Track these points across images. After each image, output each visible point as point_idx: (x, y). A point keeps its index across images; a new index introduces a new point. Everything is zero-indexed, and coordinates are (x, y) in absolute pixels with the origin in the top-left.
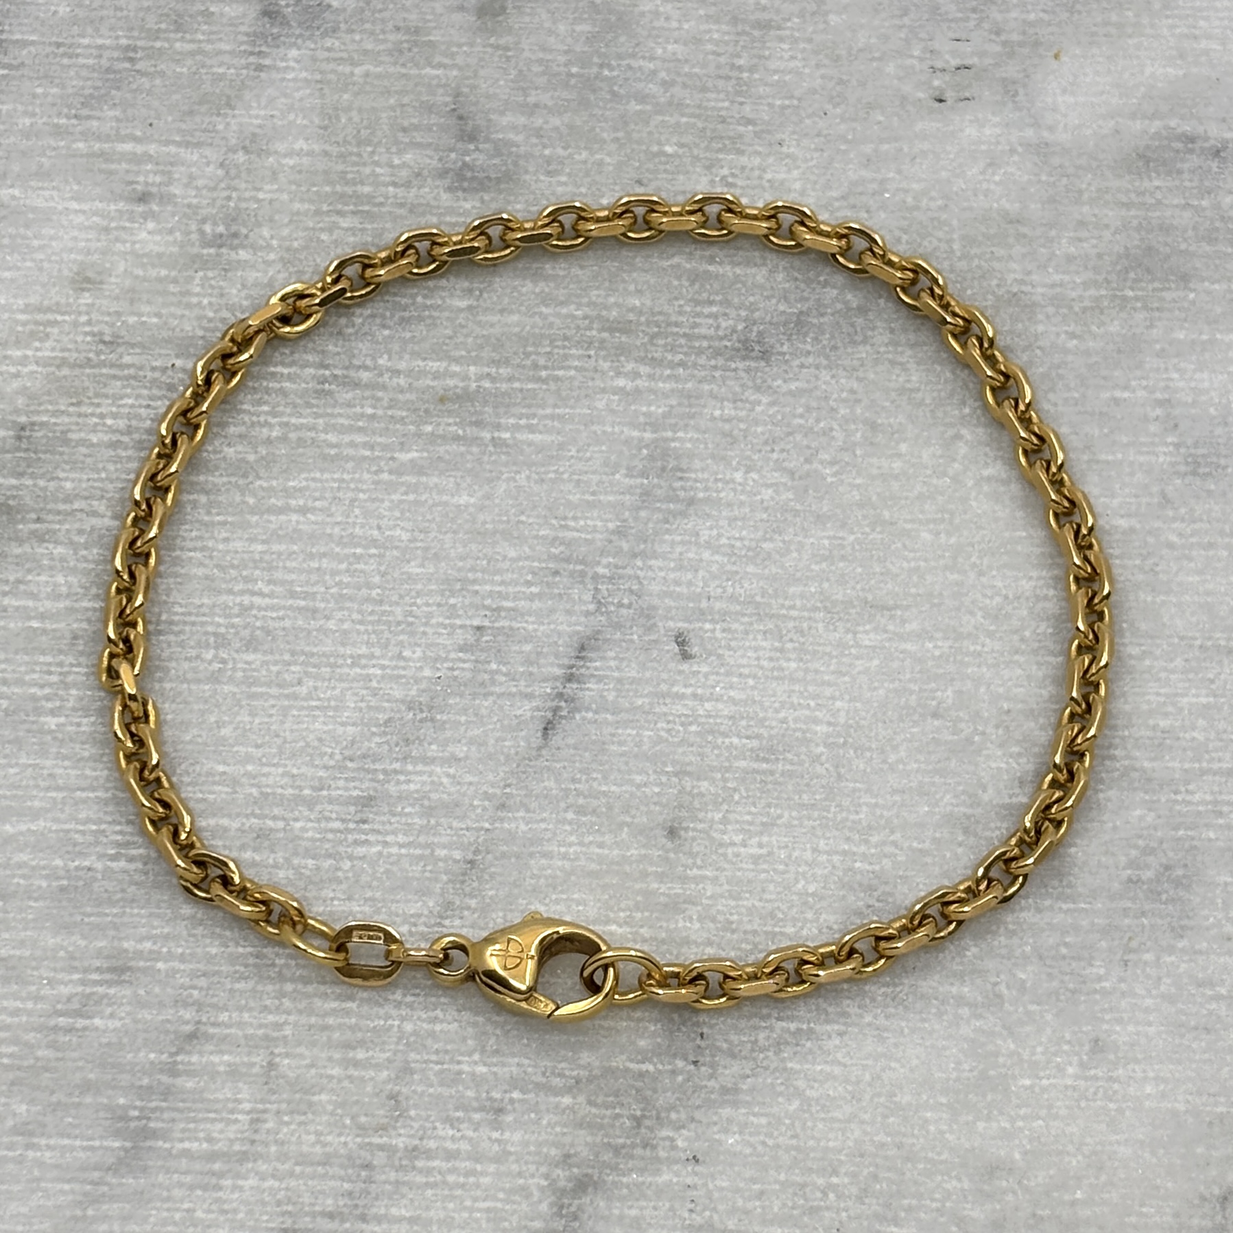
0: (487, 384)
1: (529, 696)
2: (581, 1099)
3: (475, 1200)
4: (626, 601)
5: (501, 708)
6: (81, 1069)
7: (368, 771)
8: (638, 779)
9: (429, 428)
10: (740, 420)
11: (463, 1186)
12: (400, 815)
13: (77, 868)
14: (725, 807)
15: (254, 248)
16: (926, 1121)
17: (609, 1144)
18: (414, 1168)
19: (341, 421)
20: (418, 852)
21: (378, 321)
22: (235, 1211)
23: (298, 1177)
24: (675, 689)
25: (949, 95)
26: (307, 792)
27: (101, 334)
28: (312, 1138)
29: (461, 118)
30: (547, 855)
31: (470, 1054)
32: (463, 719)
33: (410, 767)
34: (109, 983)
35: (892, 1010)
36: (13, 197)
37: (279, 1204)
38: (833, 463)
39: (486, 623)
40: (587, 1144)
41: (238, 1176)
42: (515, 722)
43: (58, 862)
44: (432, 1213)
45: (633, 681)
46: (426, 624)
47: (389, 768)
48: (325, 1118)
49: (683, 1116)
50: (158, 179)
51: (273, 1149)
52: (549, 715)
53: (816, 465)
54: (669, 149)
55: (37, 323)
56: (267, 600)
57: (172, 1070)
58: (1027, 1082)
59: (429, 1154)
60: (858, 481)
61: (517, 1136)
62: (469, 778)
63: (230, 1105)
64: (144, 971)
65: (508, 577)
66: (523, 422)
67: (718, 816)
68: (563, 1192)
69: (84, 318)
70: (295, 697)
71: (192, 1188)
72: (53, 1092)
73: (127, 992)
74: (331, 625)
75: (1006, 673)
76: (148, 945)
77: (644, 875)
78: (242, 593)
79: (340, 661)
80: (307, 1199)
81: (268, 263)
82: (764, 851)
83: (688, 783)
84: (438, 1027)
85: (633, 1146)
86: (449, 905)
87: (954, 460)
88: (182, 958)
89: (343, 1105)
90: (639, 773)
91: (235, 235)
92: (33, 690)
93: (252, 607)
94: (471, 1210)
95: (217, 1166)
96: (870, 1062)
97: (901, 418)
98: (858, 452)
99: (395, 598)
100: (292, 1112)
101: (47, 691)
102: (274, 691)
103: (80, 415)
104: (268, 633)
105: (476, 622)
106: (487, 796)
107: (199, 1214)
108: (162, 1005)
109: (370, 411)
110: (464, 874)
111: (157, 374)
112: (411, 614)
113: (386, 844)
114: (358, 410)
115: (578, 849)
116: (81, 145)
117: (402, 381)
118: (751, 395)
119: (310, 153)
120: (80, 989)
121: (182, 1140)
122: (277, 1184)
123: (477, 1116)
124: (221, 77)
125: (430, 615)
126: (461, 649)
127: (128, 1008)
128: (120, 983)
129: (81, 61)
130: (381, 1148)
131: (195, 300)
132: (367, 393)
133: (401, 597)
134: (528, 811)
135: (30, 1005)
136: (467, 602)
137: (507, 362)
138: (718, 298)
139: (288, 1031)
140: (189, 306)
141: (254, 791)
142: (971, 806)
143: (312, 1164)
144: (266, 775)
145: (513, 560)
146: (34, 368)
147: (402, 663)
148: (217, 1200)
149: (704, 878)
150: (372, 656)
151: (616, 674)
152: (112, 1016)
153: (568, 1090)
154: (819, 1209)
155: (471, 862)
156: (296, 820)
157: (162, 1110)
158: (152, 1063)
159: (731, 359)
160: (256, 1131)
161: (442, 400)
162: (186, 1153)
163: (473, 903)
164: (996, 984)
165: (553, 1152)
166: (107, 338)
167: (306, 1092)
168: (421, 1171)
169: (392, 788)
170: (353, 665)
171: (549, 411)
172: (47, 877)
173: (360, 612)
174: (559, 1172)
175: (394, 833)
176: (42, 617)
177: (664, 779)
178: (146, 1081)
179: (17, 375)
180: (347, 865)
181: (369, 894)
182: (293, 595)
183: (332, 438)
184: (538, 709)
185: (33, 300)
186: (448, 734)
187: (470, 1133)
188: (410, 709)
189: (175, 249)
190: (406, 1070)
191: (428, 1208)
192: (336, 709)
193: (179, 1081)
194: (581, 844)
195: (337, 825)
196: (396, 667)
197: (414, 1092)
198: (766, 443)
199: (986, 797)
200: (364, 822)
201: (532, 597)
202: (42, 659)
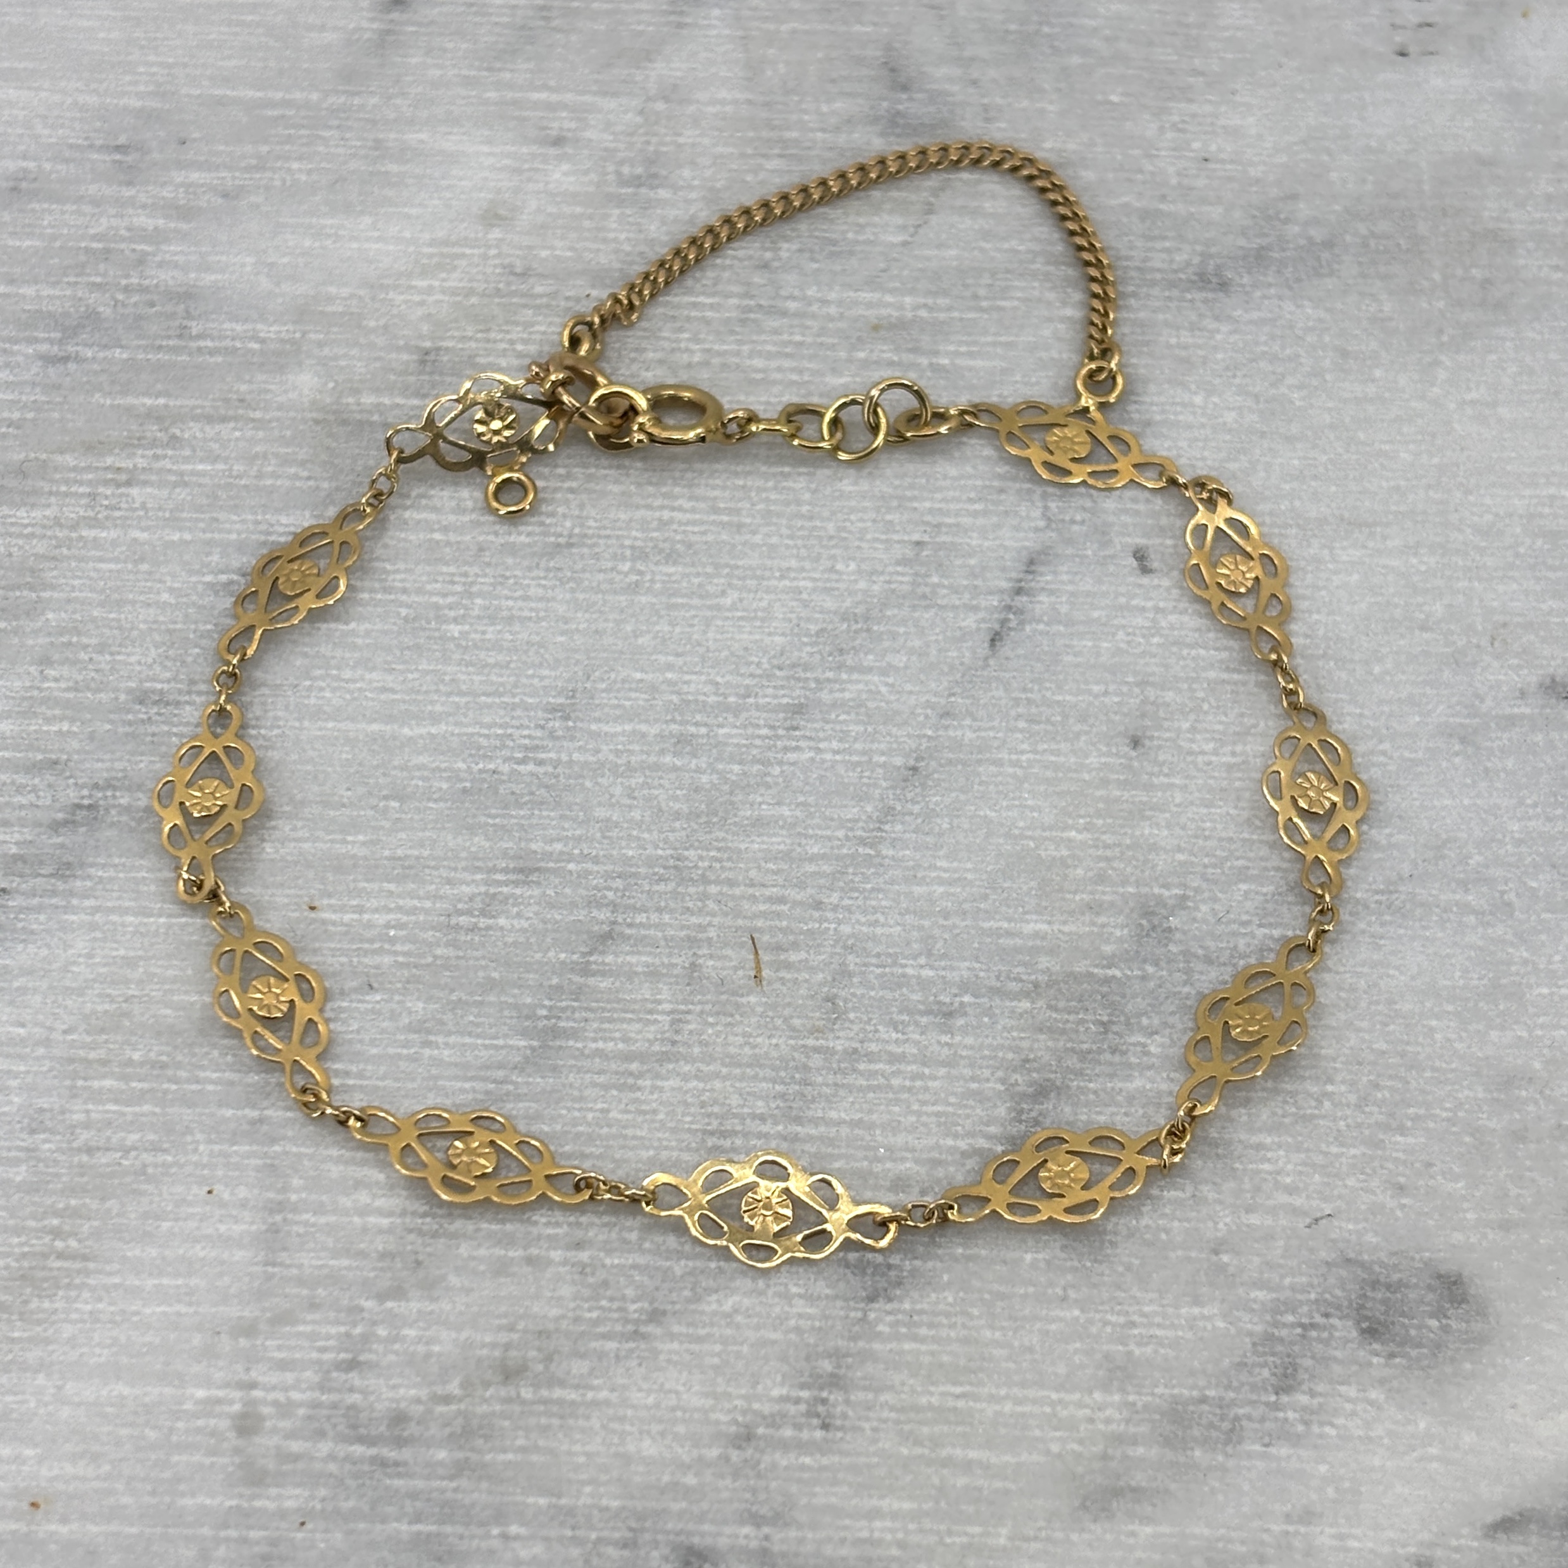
0: (923, 313)
1: (975, 609)
2: (1040, 1003)
3: (923, 1103)
4: (1078, 518)
5: (944, 620)
6: (485, 968)
7: (799, 679)
8: (1096, 689)
9: (861, 355)
10: (1200, 347)
11: (910, 1090)
12: (835, 722)
13: (480, 771)
14: (1192, 717)
15: (676, 188)
16: (1432, 1030)
17: (1073, 1050)
18: (854, 1070)
19: (769, 348)
20: (855, 758)
21: (807, 255)
22: (655, 1112)
23: (725, 1078)
24: (1134, 602)
25: (1412, 49)
26: (732, 699)
27: (511, 266)
28: (740, 1040)
29: (893, 70)
30: (999, 763)
31: (915, 958)
32: (902, 630)
33: (844, 676)
34: (516, 883)
35: (1388, 918)
36: (422, 141)
37: (703, 1105)
38: (1300, 387)
39: (926, 538)
40: (1048, 1048)
41: (658, 1076)
42: (958, 634)
43: (461, 765)
44: (874, 1117)
45: (1088, 594)
46: (861, 539)
47: (822, 677)
48: (754, 1020)
49: (1156, 1021)
50: (573, 125)
51: (696, 1050)
52: (997, 627)
53: (1283, 390)
54: (1114, 98)
55: (442, 255)
56: (688, 516)
57: (585, 970)
58: (1545, 991)
59: (871, 1057)
60: (1330, 405)
61: (970, 1040)
62: (908, 687)
63: (650, 1006)
64: (554, 871)
65: (951, 493)
66: (963, 349)
67: (1186, 725)
68: (1024, 1096)
69: (493, 252)
70: (718, 607)
71: (606, 1087)
72: (452, 991)
73: (536, 892)
74: (758, 539)
75: (1501, 588)
76: (558, 846)
77: (1105, 783)
78: (662, 507)
79: (767, 574)
80: (735, 1100)
81: (688, 202)
82: (1238, 759)
83: (1151, 693)
84: (879, 931)
85: (1100, 1051)
86: (889, 811)
87: (1433, 385)
88: (596, 860)
89: (774, 1007)
90: (1097, 683)
91: (655, 176)
92: (434, 599)
93: (671, 521)
94: (919, 1114)
95: (634, 1066)
96: (1366, 970)
97: (1374, 345)
98: (1328, 377)
99: (826, 514)
100: (718, 1013)
101: (450, 599)
102: (696, 601)
103: (488, 341)
104: (690, 545)
105: (916, 537)
106: (928, 705)
107: (613, 1114)
108: (574, 905)
109: (798, 338)
110: (905, 780)
111: (570, 304)
112: (844, 529)
113: (819, 750)
114: (785, 337)
115: (1031, 756)
116: (492, 95)
117: (833, 310)
118: (1210, 324)
119: (735, 102)
120: (483, 889)
121: (595, 1040)
122: (701, 1085)
123: (924, 1020)
124: (641, 33)
125: (863, 531)
126: (898, 563)
127: (536, 908)
128: (526, 883)
129: (494, 19)
130: (816, 1050)
131: (611, 235)
132: (796, 322)
133: (833, 513)
134: (975, 719)
135: (428, 904)
136: (905, 517)
137: (945, 293)
138: (1171, 234)
139: (712, 933)
140: (605, 240)
141: (675, 698)
142: (1468, 716)
143: (739, 1065)
144: (687, 683)
145: (954, 479)
146: (440, 297)
147: (834, 576)
148: (636, 1101)
149: (1172, 785)
150: (803, 569)
151: (1070, 588)
152: (519, 915)
153: (1027, 995)
154: (1313, 1117)
155: (914, 769)
156: (721, 726)
157: (574, 1010)
158: (563, 963)
159: (1188, 290)
160: (677, 1032)
161: (876, 328)
162: (599, 1053)
163: (916, 809)
164: (1503, 893)
165: (1010, 1056)
166: (518, 270)
167: (734, 993)
168: (861, 1073)
169: (825, 696)
170: (782, 577)
171: (990, 339)
172: (449, 779)
173: (789, 527)
174: (1018, 1077)
175: (827, 739)
176: (445, 529)
177: (1125, 689)
178: (555, 981)
179: (422, 303)
180: (776, 770)
181: (801, 799)
182: (715, 510)
183: (758, 363)
184: (983, 620)
185: (440, 234)
186: (886, 644)
187: (917, 1037)
188: (844, 619)
189: (591, 189)
190: (844, 973)
191: (870, 1112)
192: (763, 620)
193: (592, 981)
194: (1035, 752)
195: (764, 731)
196: (828, 580)
197: (854, 995)
198: (1227, 368)
199: (1484, 708)
200: (796, 728)
201: (975, 514)
202: (445, 569)
